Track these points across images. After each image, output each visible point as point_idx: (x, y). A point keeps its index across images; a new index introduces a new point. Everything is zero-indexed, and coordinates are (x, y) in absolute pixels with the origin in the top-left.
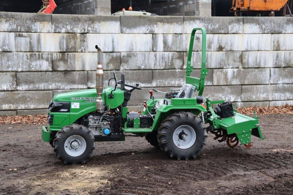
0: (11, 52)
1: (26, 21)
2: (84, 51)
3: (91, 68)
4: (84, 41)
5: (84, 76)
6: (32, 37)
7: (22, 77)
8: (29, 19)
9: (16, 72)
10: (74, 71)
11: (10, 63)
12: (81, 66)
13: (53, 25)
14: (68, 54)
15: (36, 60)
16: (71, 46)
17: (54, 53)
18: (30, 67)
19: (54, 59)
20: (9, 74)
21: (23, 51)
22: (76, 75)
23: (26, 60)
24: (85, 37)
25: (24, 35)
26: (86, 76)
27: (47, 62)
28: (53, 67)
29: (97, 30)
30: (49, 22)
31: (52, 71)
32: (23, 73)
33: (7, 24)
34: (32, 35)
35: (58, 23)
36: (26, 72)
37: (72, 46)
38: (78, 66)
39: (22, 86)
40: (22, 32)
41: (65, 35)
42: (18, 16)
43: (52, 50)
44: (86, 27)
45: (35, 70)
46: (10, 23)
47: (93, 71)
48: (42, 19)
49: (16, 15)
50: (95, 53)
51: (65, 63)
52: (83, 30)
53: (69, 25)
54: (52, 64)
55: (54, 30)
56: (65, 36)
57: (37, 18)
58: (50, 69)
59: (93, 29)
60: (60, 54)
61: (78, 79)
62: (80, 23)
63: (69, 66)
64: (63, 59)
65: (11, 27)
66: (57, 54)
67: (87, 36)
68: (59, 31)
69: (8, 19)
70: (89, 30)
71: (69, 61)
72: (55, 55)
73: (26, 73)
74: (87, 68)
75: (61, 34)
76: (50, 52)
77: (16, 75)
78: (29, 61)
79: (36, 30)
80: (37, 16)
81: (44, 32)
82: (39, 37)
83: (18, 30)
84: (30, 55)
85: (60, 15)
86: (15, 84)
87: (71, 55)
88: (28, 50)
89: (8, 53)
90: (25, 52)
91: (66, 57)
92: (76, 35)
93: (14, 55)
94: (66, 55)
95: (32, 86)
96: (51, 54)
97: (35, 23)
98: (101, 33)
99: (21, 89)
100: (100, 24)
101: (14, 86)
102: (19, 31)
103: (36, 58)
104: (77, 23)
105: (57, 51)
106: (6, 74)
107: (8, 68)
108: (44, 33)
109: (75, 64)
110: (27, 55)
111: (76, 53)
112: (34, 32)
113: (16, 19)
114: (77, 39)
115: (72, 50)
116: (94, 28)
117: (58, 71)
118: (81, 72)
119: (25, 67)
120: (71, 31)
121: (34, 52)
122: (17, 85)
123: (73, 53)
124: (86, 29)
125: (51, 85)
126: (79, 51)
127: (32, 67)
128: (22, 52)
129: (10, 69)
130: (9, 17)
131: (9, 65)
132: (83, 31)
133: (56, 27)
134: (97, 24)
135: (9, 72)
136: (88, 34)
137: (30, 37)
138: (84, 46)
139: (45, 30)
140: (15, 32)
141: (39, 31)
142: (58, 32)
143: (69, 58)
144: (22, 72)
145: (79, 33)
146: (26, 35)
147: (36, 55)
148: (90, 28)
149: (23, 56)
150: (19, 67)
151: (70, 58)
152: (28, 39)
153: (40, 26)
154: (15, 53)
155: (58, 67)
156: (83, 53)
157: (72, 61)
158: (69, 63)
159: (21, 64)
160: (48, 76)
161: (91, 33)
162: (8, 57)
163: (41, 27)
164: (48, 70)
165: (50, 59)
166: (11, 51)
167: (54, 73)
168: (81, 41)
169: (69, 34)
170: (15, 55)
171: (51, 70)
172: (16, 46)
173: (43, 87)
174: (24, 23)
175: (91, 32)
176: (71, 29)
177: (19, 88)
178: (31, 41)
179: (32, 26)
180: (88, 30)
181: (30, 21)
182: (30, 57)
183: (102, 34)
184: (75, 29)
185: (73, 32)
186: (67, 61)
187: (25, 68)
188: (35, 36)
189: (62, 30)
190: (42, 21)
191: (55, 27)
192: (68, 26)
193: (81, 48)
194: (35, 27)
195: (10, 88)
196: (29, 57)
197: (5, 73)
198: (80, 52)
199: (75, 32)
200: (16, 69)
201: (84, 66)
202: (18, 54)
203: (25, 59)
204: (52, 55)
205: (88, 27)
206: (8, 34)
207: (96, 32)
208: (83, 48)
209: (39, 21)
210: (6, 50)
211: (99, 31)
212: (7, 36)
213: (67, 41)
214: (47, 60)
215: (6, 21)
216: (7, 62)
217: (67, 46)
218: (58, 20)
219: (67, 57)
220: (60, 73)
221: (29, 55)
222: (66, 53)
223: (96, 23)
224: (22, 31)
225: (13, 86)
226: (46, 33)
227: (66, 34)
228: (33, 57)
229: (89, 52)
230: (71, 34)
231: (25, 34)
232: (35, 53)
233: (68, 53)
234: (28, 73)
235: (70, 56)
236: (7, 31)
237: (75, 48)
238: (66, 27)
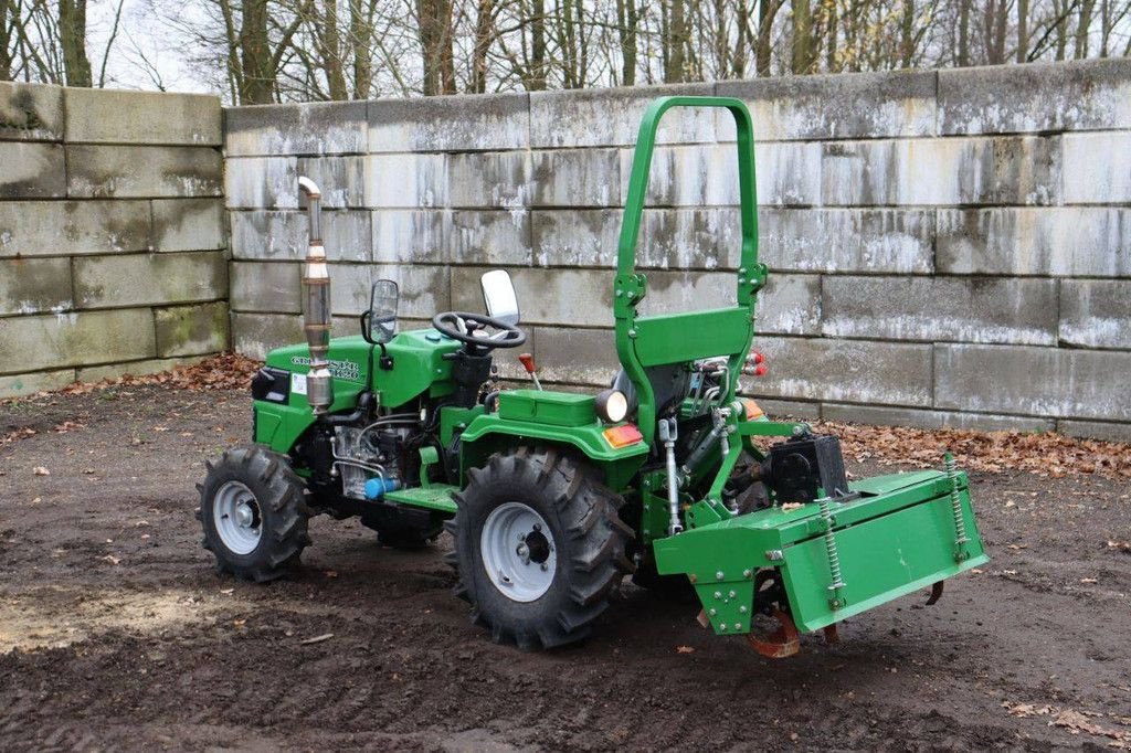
0: (808, 207)
1: (854, 101)
2: (1047, 203)
3: (1073, 266)
4: (1050, 163)
5: (1044, 296)
6: (871, 156)
7: (837, 294)
8: (863, 95)
9: (823, 274)
10: (1011, 276)
11: (803, 244)
12: (1033, 257)
13: (942, 110)
14: (988, 214)
15: (881, 235)
16: (998, 184)
17: (939, 211)
18: (860, 260)
19: (938, 230)
20: (800, 279)
21: (842, 203)
22: (1015, 293)
23: (851, 233)
24: (1054, 147)
25: (846, 150)
26: (1052, 297)
27: (917, 243)
28: (934, 259)
29: (1104, 118)
30: (925, 96)
31: (930, 276)
32: (841, 279)
33: (799, 114)
34: (870, 146)
35: (959, 100)
36: (850, 274)
37: (1002, 182)
38: (1023, 260)
39: (835, 321)
40: (844, 139)
41: (981, 143)
42: (833, 85)
43: (934, 200)
44: (1060, 110)
45: (876, 270)
46: (808, 111)
47: (1083, 281)
48: (902, 90)
49: (826, 82)
50: (1090, 209)
51: (975, 246)
52: (1047, 122)
53: (997, 106)
54: (934, 248)
55: (944, 126)
56: (978, 146)
57: (890, 88)
58: (926, 268)
59: (1085, 113)
60: (962, 212)
61: (1021, 308)
62: (1037, 93)
63: (992, 258)
64: (972, 233)
65: (811, 124)
66: (949, 214)
67: (1065, 142)
68: (960, 129)
69: (804, 98)
70: (1070, 117)
71: (991, 237)
72: (942, 216)
73: (848, 279)
74: (1058, 267)
75: (966, 140)
76: (928, 206)
77: (821, 284)
78: (858, 237)
79: (883, 130)
80: (891, 81)
81: (909, 134)
82: (893, 154)
83: (829, 132)
84: (863, 218)
85: (967, 72)
86: (816, 313)
87: (1001, 219)
88: (857, 200)
89: (800, 211)
90: (848, 207)
91: (980, 224)
92: (1021, 140)
93: (816, 219)
94: (982, 217)
95: (866, 326)
96: (930, 215)
97: (883, 106)
98: (1121, 129)
99: (834, 334)
100: (1116, 94)
101: (814, 322)
102: (832, 135)
103: (881, 227)
104: (1024, 94)
105: (950, 202)
106: (793, 281)
107: (798, 260)
108: (910, 138)
109: (1011, 249)
110: (853, 218)
111: (1018, 210)
112: (880, 138)
113: (826, 97)
114: (1023, 154)
115: (1004, 199)
116: (1089, 110)
117: (952, 275)
118: (1036, 280)
119: (846, 257)
120: (1003, 126)
121: (878, 206)
122: (824, 318)
123: (1006, 209)
124: (1058, 117)
125: (928, 323)
126: (1028, 202)
127: (868, 260)
128: (842, 207)
129: (803, 265)
130: (807, 93)
131: (801, 250)
132: (1046, 126)
133: (952, 115)
134: (1104, 92)
135: (803, 273)
136: (1066, 136)
137: (866, 154)
138: (1048, 184)
139: (912, 129)
140: (822, 140)
141: (892, 134)
142: (954, 132)
143: (991, 228)
144: (838, 274)
145: (1034, 134)
146: (853, 150)
147: (882, 219)
148: (1073, 113)
149: (842, 222)
150: (830, 258)
151: (995, 226)
152: (858, 163)
153: (897, 114)
154: (820, 210)
155: (953, 260)
156: (1047, 209)
157: (1001, 240)
158: (990, 246)
159: (833, 249)
160: (917, 292)
161: (1079, 131)
162: (800, 224)
163: (901, 117)
164: (916, 271)
165: (924, 232)
166: (807, 203)
167: (939, 282)
168: (1037, 161)
169: (995, 138)
170: (818, 218)
171: (928, 271)
172: (825, 190)
173: (899, 332)
174: (847, 110)
175: (1077, 126)
176: (1003, 120)
177: (828, 329)
178: (869, 168)
179: (871, 118)
180: (1065, 120)
181: (866, 98)
182: (863, 224)
183: (1122, 133)
184: (1017, 119)
185: (1008, 131)
186: (985, 241)
187: (847, 262)
188: (879, 149)
189: (970, 125)
190: (904, 96)
191: (946, 115)
192: (990, 109)
193: (1035, 190)
194: (881, 119)
195: (801, 328)
196: (859, 226)
197: (789, 277)
198: (1032, 205)
199: (1017, 130)
200: (819, 263)
201: (1044, 256)
202: (827, 214)
203: (848, 232)
204: (935, 216)
205: (1066, 110)
206: (802, 148)
207: (1096, 126)
208: (1043, 190)
209: (894, 99)
210: (794, 203)
211: (1109, 122)
212: (799, 153)
213: (985, 165)
214: (917, 234)
215: (798, 106)
216: (797, 242)
217: (986, 183)
218: (957, 88)
219: (986, 224)
220: (956, 284)
221: (860, 216)
222: (982, 211)
223: (1100, 89)
224: (840, 136)
225: (812, 321)
226: (917, 137)
227: (986, 139)
228: (871, 223)
229: (1068, 205)
230: (1003, 138)
231: (850, 145)
232: (877, 210)
233: (989, 209)
234: (856, 279)
235: (995, 220)
236: (798, 138)
237: (1015, 190)
238: (985, 115)
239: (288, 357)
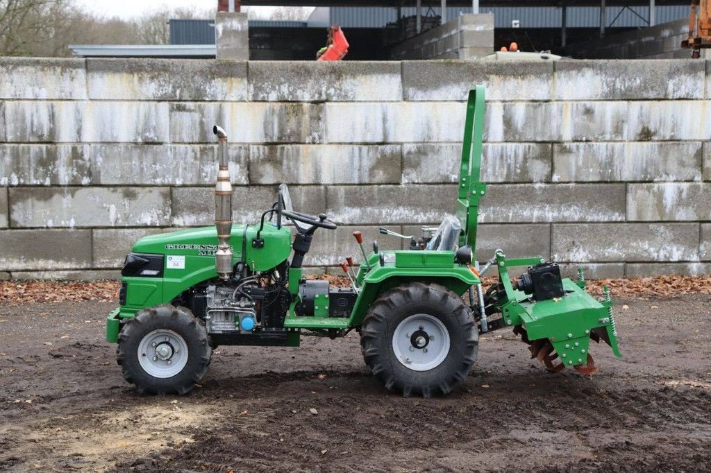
0: (160, 144)
1: (193, 77)
2: (318, 142)
3: (334, 178)
4: (319, 119)
5: (318, 195)
6: (205, 112)
7: (183, 198)
8: (199, 73)
9: (172, 186)
10: (297, 185)
11: (158, 167)
12: (311, 174)
13: (252, 85)
14: (283, 148)
15: (214, 161)
16: (289, 131)
17: (251, 146)
18: (199, 176)
19: (251, 158)
20: (155, 190)
21: (186, 141)
22: (300, 194)
23: (192, 160)
24: (321, 110)
25: (187, 108)
26: (323, 196)
27: (238, 166)
28: (249, 176)
29: (349, 94)
30: (242, 77)
31: (247, 186)
32: (187, 189)
33: (153, 83)
34: (205, 106)
35: (263, 80)
36: (192, 186)
37: (291, 129)
38: (305, 176)
39: (182, 216)
40: (185, 101)
41: (277, 106)
42: (177, 66)
43: (249, 140)
44: (324, 89)
45: (210, 183)
46: (159, 81)
47: (340, 187)
48: (226, 72)
49: (172, 64)
50: (343, 146)
51: (275, 167)
52: (317, 96)
53: (287, 85)
54: (248, 169)
55: (253, 95)
56: (275, 108)
57: (217, 70)
58: (244, 181)
59: (338, 91)
60: (266, 147)
61: (305, 204)
62: (310, 78)
63: (286, 174)
64: (273, 160)
65: (162, 90)
66: (258, 148)
67: (327, 107)
68: (264, 97)
69: (156, 73)
70: (330, 94)
71: (285, 162)
72: (254, 149)
73: (191, 189)
74: (326, 179)
75: (268, 104)
76: (244, 143)
77: (171, 192)
78: (198, 162)
79: (213, 96)
80: (217, 66)
81: (231, 99)
82: (220, 112)
83: (176, 96)
84: (201, 150)
85: (267, 63)
86: (168, 212)
87: (290, 152)
88: (196, 139)
89: (155, 146)
90: (190, 144)
91: (278, 154)
92: (302, 105)
93: (167, 151)
94: (279, 151)
95: (204, 218)
96: (245, 148)
97: (213, 81)
98: (358, 101)
99: (182, 224)
100: (355, 82)
101: (167, 217)
102: (178, 98)
103: (213, 157)
104: (302, 78)
105: (259, 141)
106: (151, 192)
107: (155, 178)
108: (231, 101)
109: (297, 169)
110: (193, 151)
111: (301, 146)
112: (211, 101)
113: (172, 73)
114: (303, 113)
115: (292, 139)
116: (341, 90)
117: (260, 185)
118: (312, 187)
119: (189, 175)
120: (291, 97)
121: (210, 143)
122: (173, 215)
123: (293, 146)
124: (323, 93)
125: (246, 214)
126: (307, 142)
127: (206, 177)
128: (185, 143)
129: (158, 181)
130: (159, 70)
131: (157, 172)
132: (316, 98)
133: (258, 89)
134: (348, 80)
135: (157, 186)
136: (327, 104)
137: (202, 111)
138: (319, 131)
139: (233, 96)
140: (169, 101)
141: (219, 99)
142: (260, 99)
143: (285, 157)
144: (184, 186)
145: (308, 102)
146: (192, 108)
147: (214, 152)
148: (332, 91)
149: (186, 153)
150: (178, 176)
151: (287, 156)
152: (197, 116)
153: (222, 86)
154: (169, 145)
155: (261, 176)
156: (319, 146)
157: (292, 164)
158: (284, 167)
159: (180, 170)
160: (239, 196)
161: (335, 101)
162: (155, 155)
163: (225, 89)
164: (238, 183)
165: (242, 159)
166: (160, 141)
167: (253, 189)
168: (311, 118)
169: (285, 103)
170: (169, 150)
171: (245, 183)
172: (173, 131)
174: (188, 82)
175: (334, 99)
176: (290, 93)
177: (177, 221)
178: (204, 120)
179: (205, 88)
180: (327, 95)
181: (201, 76)
182: (201, 155)
183: (359, 103)
184: (299, 93)
185: (294, 100)
186: (281, 164)
187: (191, 178)
188: (211, 108)
189: (270, 95)
190: (226, 76)
191: (255, 88)
192: (282, 86)
193: (311, 134)
194: (212, 89)
195: (158, 222)
196: (198, 155)
197: (147, 189)
198: (309, 143)
199: (299, 100)
200: (170, 179)
201: (317, 173)
202: (175, 148)
203: (190, 159)
204: (249, 150)
205: (328, 89)
206: (156, 106)
207: (345, 99)
208: (315, 135)
209: (221, 77)
210: (150, 141)
211: (352, 97)
212: (153, 109)
213: (280, 119)
214: (237, 160)
215: (152, 78)
216: (153, 166)
217: (282, 130)
218: (261, 73)
219: (282, 154)
220: (264, 191)
221: (199, 149)
222: (279, 146)
223: (346, 78)
224: (183, 99)
225: (165, 217)
226: (235, 101)
227: (280, 104)
228: (206, 154)
229: (331, 143)
230: (291, 104)
231: (190, 105)
232: (210, 146)
233: (284, 145)
234: (197, 189)
235: (287, 152)
236: (153, 98)
237: (299, 135)
238: (279, 89)
239: (164, 245)
